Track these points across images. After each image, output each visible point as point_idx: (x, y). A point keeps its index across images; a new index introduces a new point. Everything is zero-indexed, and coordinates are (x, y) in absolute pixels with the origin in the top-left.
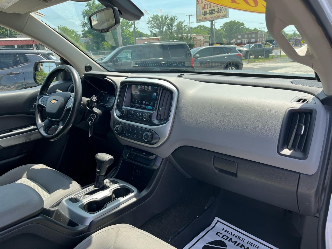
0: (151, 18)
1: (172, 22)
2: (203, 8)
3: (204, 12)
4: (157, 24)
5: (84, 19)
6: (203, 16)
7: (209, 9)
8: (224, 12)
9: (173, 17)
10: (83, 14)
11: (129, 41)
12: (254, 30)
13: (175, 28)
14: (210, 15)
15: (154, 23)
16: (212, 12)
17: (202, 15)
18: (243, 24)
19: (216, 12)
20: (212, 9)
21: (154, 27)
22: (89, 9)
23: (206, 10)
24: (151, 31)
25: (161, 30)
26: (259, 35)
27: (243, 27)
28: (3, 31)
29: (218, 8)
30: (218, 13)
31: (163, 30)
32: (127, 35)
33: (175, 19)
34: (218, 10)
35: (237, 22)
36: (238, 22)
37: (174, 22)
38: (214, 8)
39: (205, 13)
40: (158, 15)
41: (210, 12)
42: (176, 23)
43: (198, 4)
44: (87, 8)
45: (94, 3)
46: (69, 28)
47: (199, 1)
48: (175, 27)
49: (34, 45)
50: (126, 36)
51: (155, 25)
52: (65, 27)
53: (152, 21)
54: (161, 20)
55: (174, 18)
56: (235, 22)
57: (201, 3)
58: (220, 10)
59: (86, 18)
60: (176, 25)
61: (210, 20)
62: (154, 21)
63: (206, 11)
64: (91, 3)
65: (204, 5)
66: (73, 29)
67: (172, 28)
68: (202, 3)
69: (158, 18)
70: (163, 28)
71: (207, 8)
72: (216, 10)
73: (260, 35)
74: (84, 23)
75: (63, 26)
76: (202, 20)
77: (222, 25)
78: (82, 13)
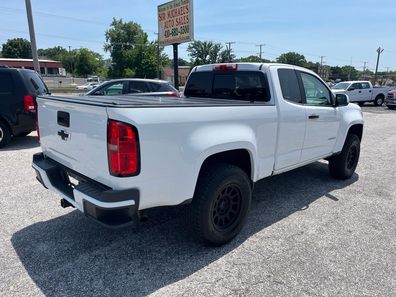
0: (192, 44)
1: (216, 50)
2: (166, 27)
3: (167, 32)
4: (199, 52)
5: (107, 41)
6: (166, 37)
7: (172, 28)
8: (188, 33)
9: (218, 44)
10: (106, 35)
11: (155, 69)
12: (316, 65)
13: (219, 58)
14: (173, 36)
15: (195, 50)
16: (175, 32)
17: (165, 35)
18: (303, 57)
19: (179, 32)
20: (175, 29)
21: (195, 54)
22: (114, 29)
23: (169, 28)
24: (191, 60)
25: (203, 59)
26: (319, 71)
27: (303, 60)
28: (14, 50)
29: (181, 27)
30: (181, 34)
31: (205, 58)
32: (153, 62)
33: (220, 47)
34: (181, 30)
35: (296, 54)
36: (298, 55)
37: (219, 50)
38: (177, 27)
39: (168, 34)
40: (200, 42)
41: (172, 32)
42: (220, 52)
43: (160, 21)
44: (112, 28)
45: (121, 22)
46: (93, 51)
47: (161, 17)
48: (220, 56)
49: (45, 68)
50: (151, 63)
51: (196, 52)
52: (86, 49)
53: (193, 47)
54: (203, 47)
55: (218, 46)
56: (294, 54)
57: (163, 20)
58: (183, 29)
59: (109, 40)
60: (221, 54)
61: (173, 43)
62: (195, 48)
63: (169, 30)
64: (118, 22)
65: (167, 22)
66: (97, 52)
67: (216, 57)
68: (165, 19)
69: (201, 45)
70: (206, 56)
71: (170, 27)
72: (179, 30)
73: (321, 70)
74: (107, 46)
75: (84, 48)
76: (165, 42)
77: (279, 57)
78: (105, 33)
